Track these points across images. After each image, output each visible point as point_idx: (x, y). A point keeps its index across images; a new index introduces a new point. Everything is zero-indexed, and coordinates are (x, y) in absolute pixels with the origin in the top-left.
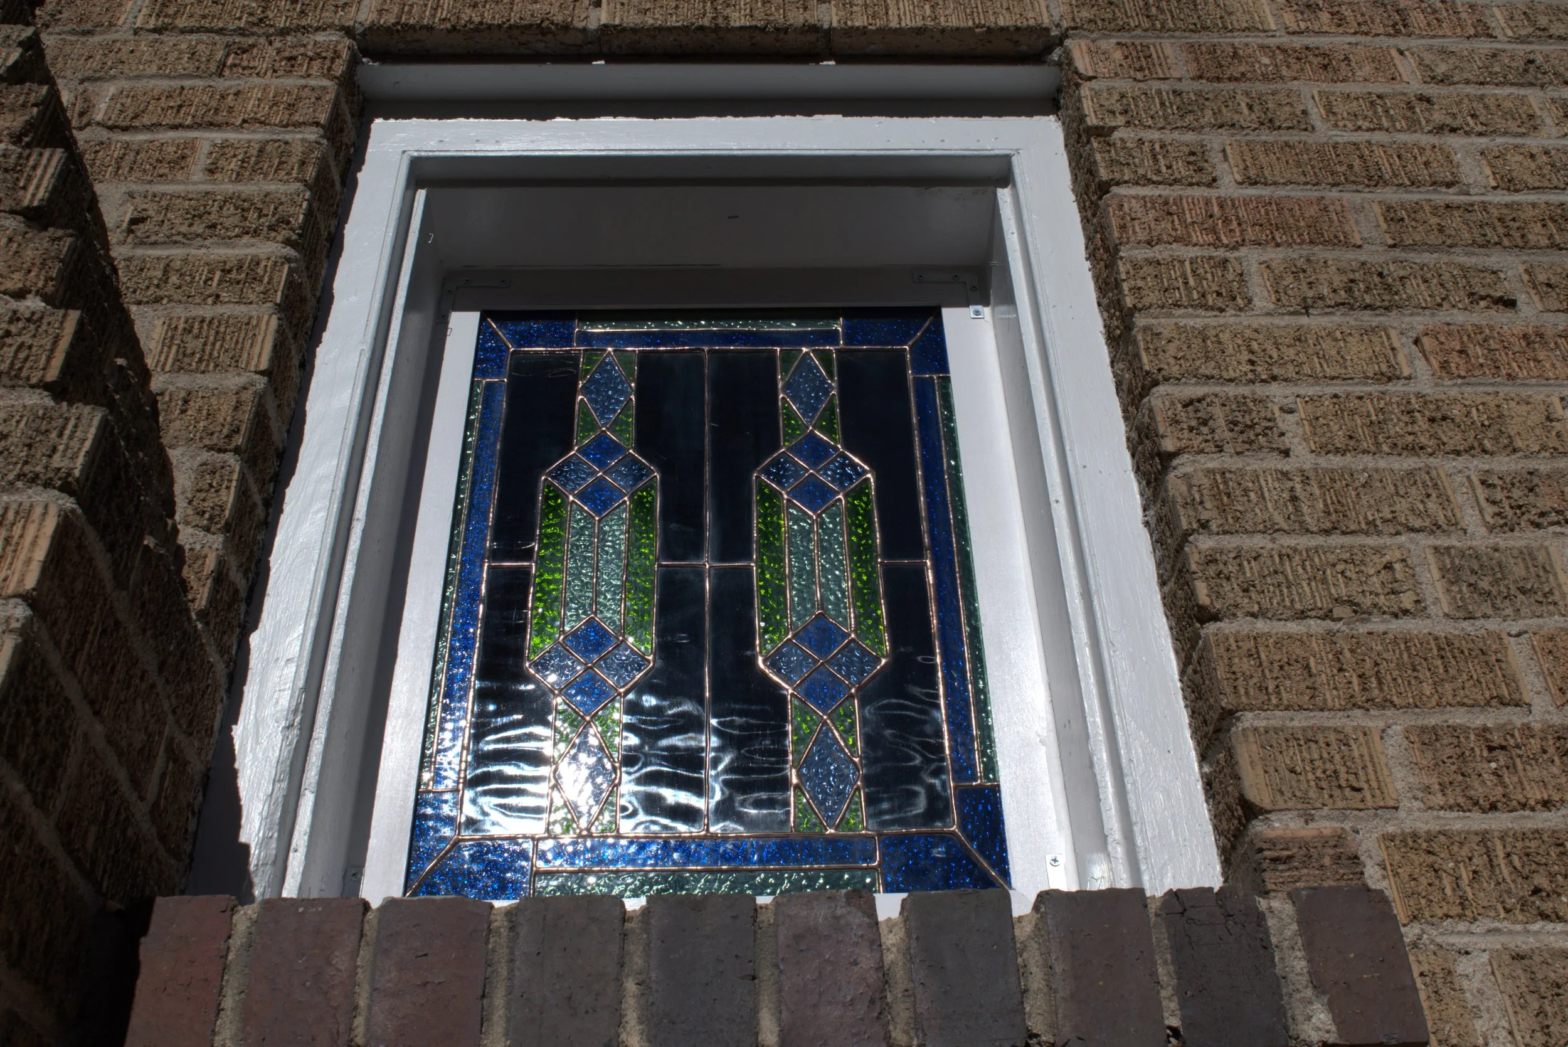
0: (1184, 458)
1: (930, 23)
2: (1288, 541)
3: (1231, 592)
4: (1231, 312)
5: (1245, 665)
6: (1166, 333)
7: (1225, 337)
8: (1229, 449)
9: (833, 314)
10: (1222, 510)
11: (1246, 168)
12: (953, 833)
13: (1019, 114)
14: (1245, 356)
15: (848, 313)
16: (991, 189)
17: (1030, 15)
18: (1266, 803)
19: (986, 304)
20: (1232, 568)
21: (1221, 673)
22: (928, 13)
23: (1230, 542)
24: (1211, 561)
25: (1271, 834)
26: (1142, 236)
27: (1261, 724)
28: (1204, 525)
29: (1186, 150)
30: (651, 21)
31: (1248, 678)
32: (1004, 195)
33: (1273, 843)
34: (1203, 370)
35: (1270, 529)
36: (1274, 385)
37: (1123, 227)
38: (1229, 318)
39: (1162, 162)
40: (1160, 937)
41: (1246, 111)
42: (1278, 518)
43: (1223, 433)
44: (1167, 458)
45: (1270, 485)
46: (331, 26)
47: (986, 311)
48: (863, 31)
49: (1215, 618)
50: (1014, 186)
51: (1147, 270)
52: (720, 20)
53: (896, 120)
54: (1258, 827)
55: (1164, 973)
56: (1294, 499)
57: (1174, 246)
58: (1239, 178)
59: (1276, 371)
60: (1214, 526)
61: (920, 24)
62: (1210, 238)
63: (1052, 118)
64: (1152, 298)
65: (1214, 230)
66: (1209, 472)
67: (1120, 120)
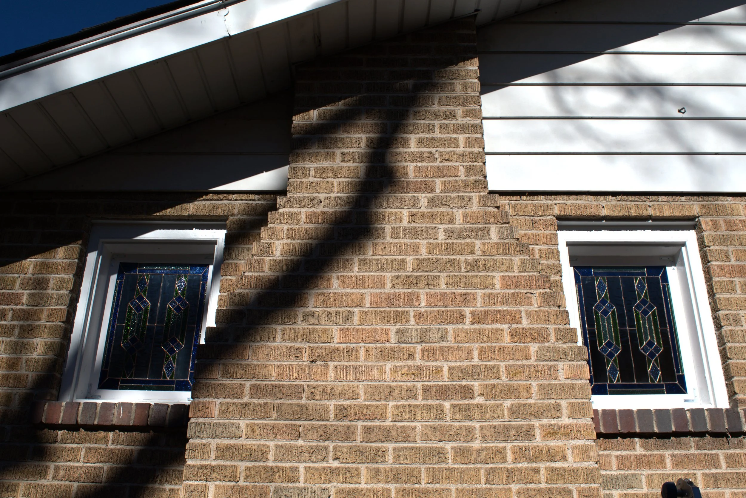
0: (725, 327)
1: (672, 215)
2: (742, 345)
3: (733, 354)
4: (733, 294)
5: (735, 368)
6: (722, 299)
7: (732, 300)
8: (733, 325)
9: (643, 268)
10: (732, 338)
11: (736, 257)
12: (676, 384)
13: (687, 230)
14: (736, 305)
15: (647, 267)
16: (680, 247)
17: (692, 212)
18: (738, 393)
19: (675, 265)
20: (733, 350)
21: (732, 370)
22: (672, 211)
23: (733, 345)
24: (730, 348)
25: (739, 398)
26: (717, 275)
27: (737, 379)
28: (729, 341)
29: (725, 252)
30: (616, 214)
31: (736, 371)
32: (683, 249)
33: (739, 399)
34: (729, 308)
35: (740, 342)
36: (741, 311)
37: (713, 273)
38: (733, 295)
39: (720, 255)
40: (725, 416)
41: (736, 241)
42: (741, 340)
43: (732, 322)
44: (722, 327)
45: (739, 333)
46: (551, 215)
47: (675, 268)
48: (659, 216)
49: (730, 359)
50: (686, 247)
51: (718, 284)
52: (630, 213)
53: (662, 231)
54: (737, 396)
55: (725, 421)
56: (744, 336)
57: (723, 277)
58: (735, 260)
59: (741, 308)
60: (730, 342)
61: (670, 215)
62: (729, 276)
63: (694, 231)
64: (719, 291)
65: (730, 274)
66: (730, 330)
67: (712, 244)
